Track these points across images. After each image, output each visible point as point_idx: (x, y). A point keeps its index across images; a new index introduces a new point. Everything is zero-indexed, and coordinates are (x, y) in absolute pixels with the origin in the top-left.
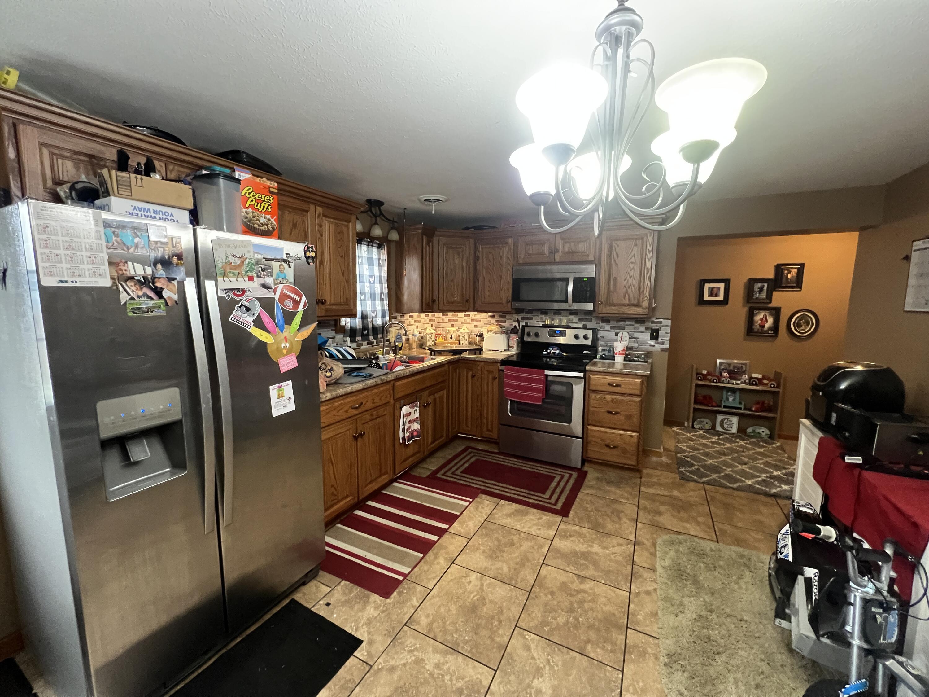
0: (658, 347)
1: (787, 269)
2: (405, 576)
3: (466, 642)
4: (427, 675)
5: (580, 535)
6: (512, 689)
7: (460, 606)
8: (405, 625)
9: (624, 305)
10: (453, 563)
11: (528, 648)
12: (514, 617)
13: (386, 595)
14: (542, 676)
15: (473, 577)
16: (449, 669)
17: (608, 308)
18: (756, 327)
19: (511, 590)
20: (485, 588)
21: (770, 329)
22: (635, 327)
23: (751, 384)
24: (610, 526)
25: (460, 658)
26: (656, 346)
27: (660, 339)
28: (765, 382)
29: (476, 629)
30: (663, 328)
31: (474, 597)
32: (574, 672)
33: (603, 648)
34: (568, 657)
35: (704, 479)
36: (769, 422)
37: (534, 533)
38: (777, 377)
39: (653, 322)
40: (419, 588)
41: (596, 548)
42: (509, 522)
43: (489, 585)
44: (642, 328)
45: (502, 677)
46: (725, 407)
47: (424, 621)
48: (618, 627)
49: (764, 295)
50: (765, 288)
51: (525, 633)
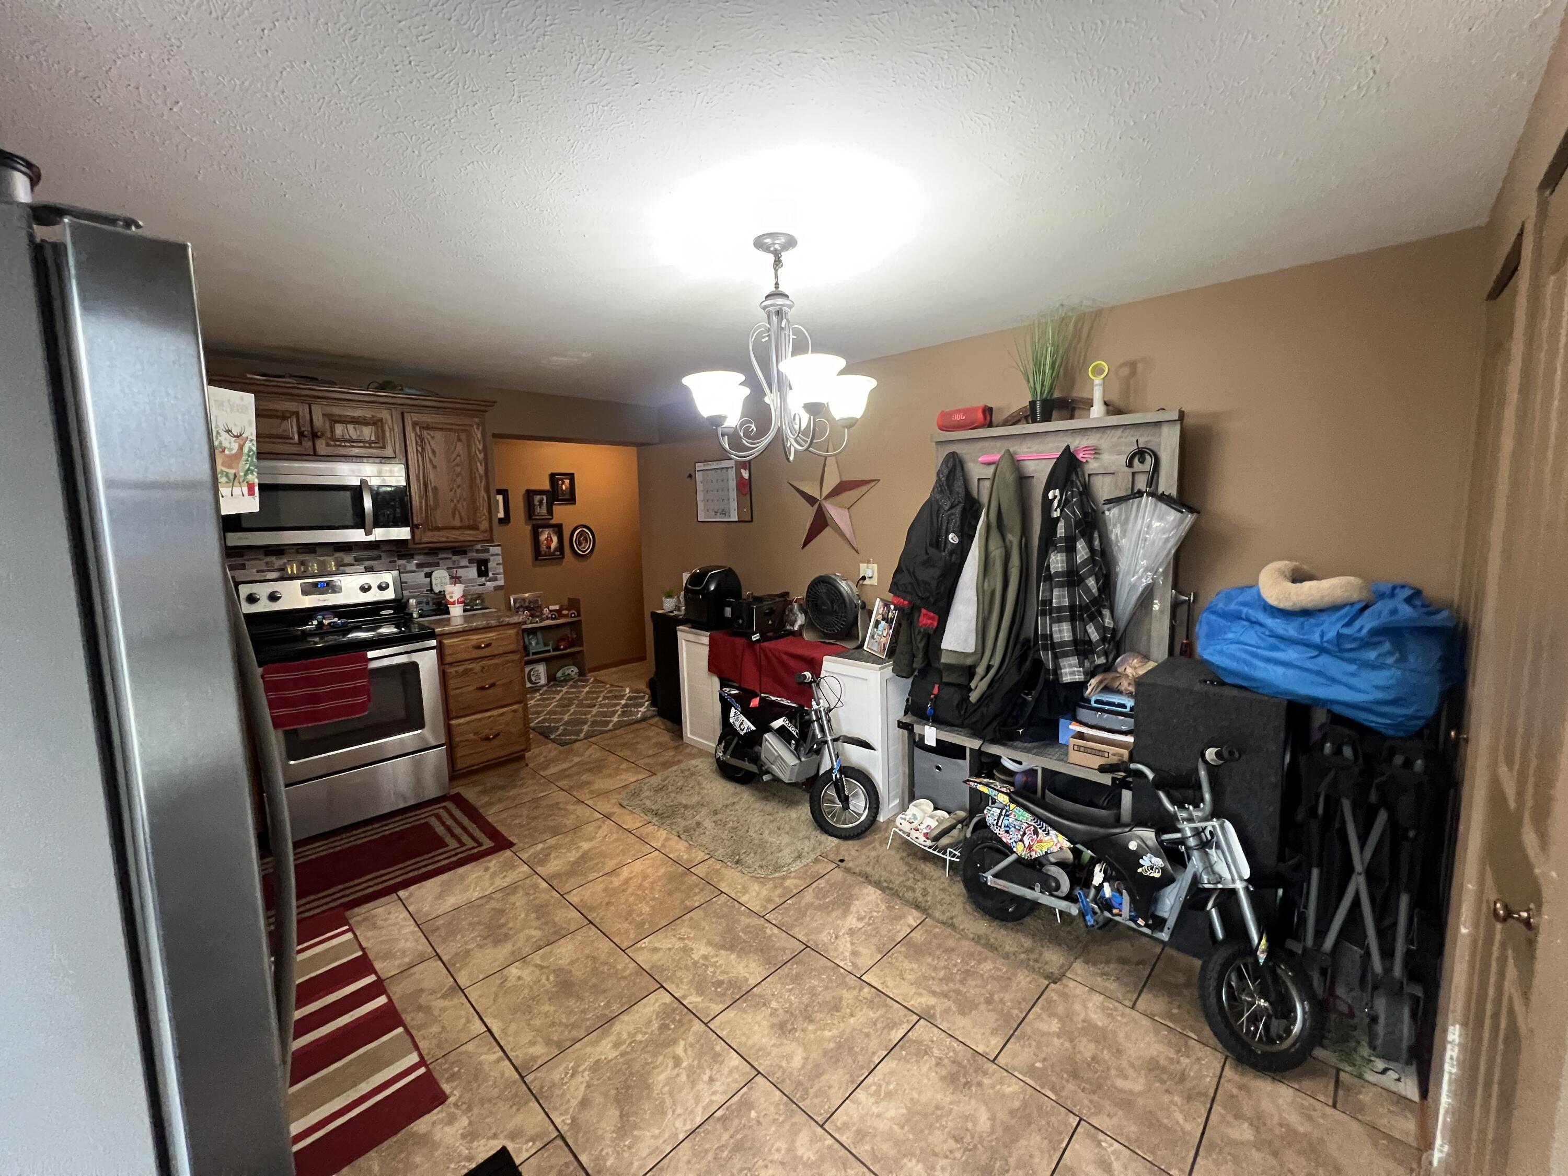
0: (490, 585)
1: (561, 479)
2: (422, 1062)
3: (608, 1005)
4: (621, 1060)
5: (554, 848)
6: (691, 977)
7: (550, 999)
8: (522, 1078)
9: (453, 528)
10: (462, 991)
11: (656, 950)
12: (611, 949)
13: (439, 1098)
14: (692, 949)
15: (514, 971)
16: (629, 1033)
17: (430, 534)
18: (543, 548)
19: (572, 939)
20: (545, 964)
21: (556, 550)
22: (454, 562)
23: (553, 619)
24: (569, 822)
25: (625, 1018)
26: (487, 584)
27: (490, 575)
28: (565, 612)
29: (597, 990)
30: (492, 558)
31: (548, 979)
32: (704, 924)
33: (696, 894)
34: (687, 922)
35: (582, 735)
36: (575, 659)
37: (505, 884)
38: (573, 604)
39: (478, 551)
40: (470, 1047)
41: (585, 846)
42: (451, 901)
43: (543, 958)
44: (464, 562)
45: (673, 983)
46: (534, 654)
47: (539, 1050)
48: (683, 875)
49: (544, 510)
50: (545, 501)
51: (639, 945)
